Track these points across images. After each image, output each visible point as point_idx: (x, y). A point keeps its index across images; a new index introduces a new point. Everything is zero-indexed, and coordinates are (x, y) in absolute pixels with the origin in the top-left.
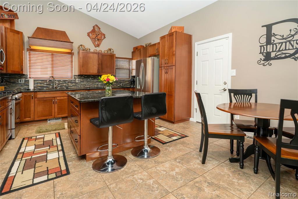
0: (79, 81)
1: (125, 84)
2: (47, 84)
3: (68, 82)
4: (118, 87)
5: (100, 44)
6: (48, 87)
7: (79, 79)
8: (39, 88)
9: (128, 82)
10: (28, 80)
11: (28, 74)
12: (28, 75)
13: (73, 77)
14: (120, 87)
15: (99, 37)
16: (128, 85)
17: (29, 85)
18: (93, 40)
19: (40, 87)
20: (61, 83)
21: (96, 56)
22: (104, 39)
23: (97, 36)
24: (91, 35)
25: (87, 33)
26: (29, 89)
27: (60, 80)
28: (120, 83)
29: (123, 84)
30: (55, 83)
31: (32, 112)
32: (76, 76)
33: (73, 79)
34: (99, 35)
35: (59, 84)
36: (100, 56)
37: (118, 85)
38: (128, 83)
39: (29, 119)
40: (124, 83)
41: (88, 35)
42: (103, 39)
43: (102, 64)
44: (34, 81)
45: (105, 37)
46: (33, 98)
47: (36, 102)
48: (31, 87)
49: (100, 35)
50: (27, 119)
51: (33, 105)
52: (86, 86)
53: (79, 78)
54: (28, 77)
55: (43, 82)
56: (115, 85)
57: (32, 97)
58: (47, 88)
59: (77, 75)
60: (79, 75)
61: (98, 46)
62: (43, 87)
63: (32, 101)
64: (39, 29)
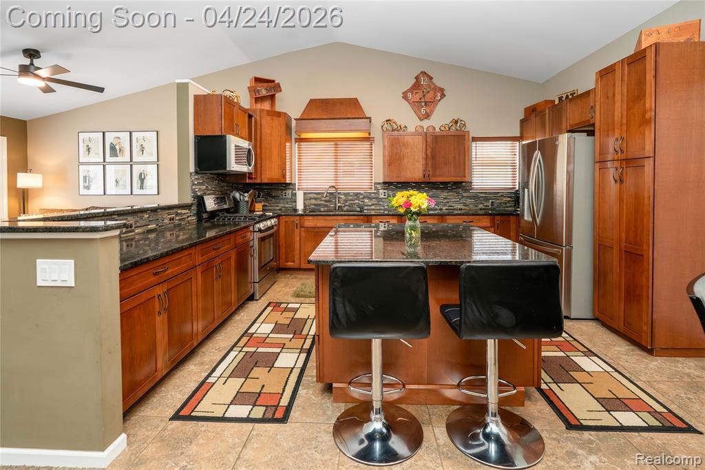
0: (385, 195)
1: (501, 203)
2: (325, 201)
3: (364, 198)
4: (481, 209)
5: (432, 111)
6: (326, 206)
7: (386, 191)
8: (313, 206)
9: (509, 197)
10: (295, 194)
11: (297, 181)
12: (297, 184)
13: (373, 187)
14: (483, 209)
15: (429, 97)
16: (508, 205)
17: (296, 202)
18: (416, 105)
19: (315, 205)
20: (350, 198)
22: (441, 98)
23: (424, 96)
24: (410, 95)
25: (403, 93)
26: (296, 210)
27: (348, 193)
28: (487, 199)
29: (492, 202)
30: (339, 198)
31: (297, 252)
32: (379, 184)
33: (373, 191)
34: (428, 92)
35: (346, 201)
36: (429, 140)
37: (481, 206)
38: (509, 201)
39: (293, 264)
40: (499, 201)
41: (405, 97)
42: (440, 100)
43: (433, 157)
44: (305, 194)
45: (443, 95)
46: (299, 227)
47: (303, 234)
48: (300, 207)
49: (432, 92)
50: (290, 263)
51: (298, 239)
53: (384, 189)
54: (297, 187)
55: (319, 196)
56: (471, 206)
57: (297, 224)
58: (326, 209)
59: (382, 182)
60: (385, 183)
61: (427, 116)
62: (319, 205)
63: (297, 231)
64: (312, 102)
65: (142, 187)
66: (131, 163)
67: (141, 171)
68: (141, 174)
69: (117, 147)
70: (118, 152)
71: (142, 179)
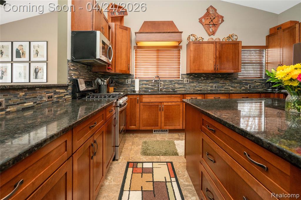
0: (188, 82)
1: (254, 86)
2: (152, 86)
3: (175, 83)
4: (243, 90)
5: (216, 30)
6: (152, 89)
7: (188, 79)
8: (144, 89)
9: (259, 83)
10: (134, 81)
11: (134, 74)
12: (134, 75)
13: (180, 77)
14: (245, 90)
15: (215, 21)
16: (259, 87)
17: (134, 86)
18: (206, 26)
19: (145, 88)
20: (166, 83)
21: (212, 46)
22: (222, 22)
23: (212, 21)
24: (203, 20)
25: (199, 19)
26: (134, 91)
27: (166, 81)
28: (246, 84)
29: (250, 86)
30: (160, 84)
31: (137, 119)
32: (184, 75)
33: (181, 79)
34: (214, 18)
35: (164, 85)
36: (218, 46)
37: (243, 88)
38: (260, 85)
39: (134, 127)
40: (253, 85)
41: (200, 21)
42: (221, 23)
43: (220, 57)
44: (140, 81)
45: (223, 21)
46: (139, 102)
47: (142, 107)
48: (137, 89)
49: (216, 18)
50: (133, 127)
51: (139, 110)
52: (196, 88)
53: (187, 78)
54: (134, 77)
55: (148, 82)
56: (238, 88)
57: (138, 100)
58: (152, 90)
59: (186, 73)
60: (187, 74)
61: (213, 33)
62: (148, 88)
63: (138, 105)
64: (145, 23)
65: (36, 78)
66: (30, 62)
67: (37, 67)
68: (36, 69)
69: (21, 52)
70: (21, 55)
71: (36, 72)
